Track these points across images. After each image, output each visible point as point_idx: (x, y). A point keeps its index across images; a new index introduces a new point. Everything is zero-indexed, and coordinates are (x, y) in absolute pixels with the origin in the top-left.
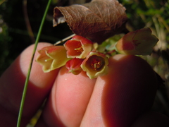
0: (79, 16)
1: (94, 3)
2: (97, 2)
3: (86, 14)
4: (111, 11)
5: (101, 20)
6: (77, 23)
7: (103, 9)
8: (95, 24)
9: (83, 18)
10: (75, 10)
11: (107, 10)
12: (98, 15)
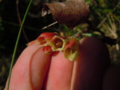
0: (59, 10)
1: (69, 2)
2: (71, 2)
3: (64, 8)
4: (80, 7)
5: (73, 13)
6: (58, 14)
7: (75, 6)
8: (70, 15)
9: (62, 11)
10: (57, 6)
11: (77, 6)
12: (72, 9)
